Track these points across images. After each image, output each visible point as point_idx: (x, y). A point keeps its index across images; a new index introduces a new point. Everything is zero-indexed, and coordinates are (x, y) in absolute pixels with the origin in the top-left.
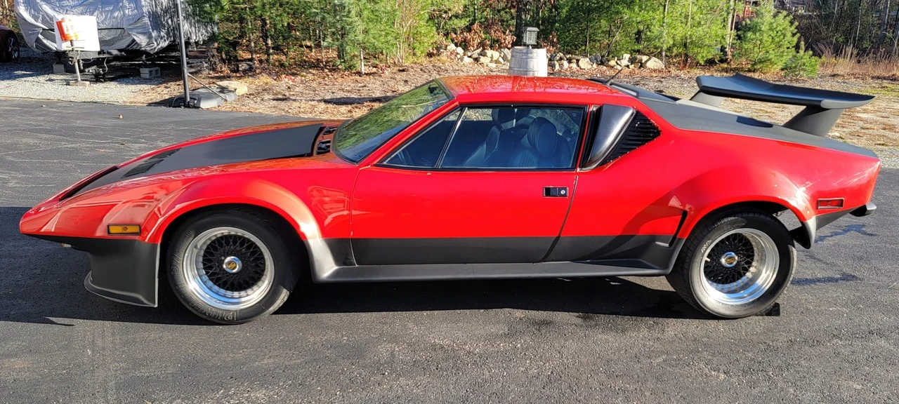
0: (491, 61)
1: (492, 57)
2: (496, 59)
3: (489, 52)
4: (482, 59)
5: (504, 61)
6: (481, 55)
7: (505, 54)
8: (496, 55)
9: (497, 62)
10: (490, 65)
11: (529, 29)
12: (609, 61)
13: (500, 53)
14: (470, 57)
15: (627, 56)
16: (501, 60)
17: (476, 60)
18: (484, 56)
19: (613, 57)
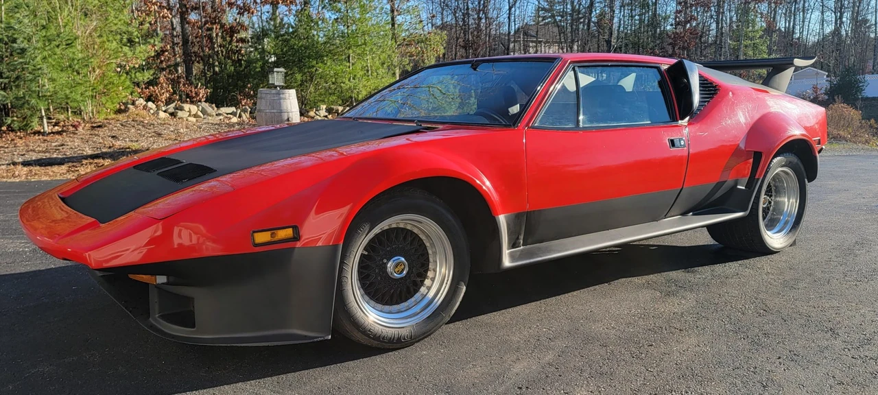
0: (190, 115)
1: (190, 111)
2: (194, 113)
3: (187, 106)
4: (180, 114)
5: (204, 115)
6: (177, 109)
7: (203, 108)
8: (194, 109)
9: (196, 116)
10: (190, 119)
11: (275, 69)
12: (308, 112)
13: (198, 107)
14: (165, 111)
15: (324, 107)
16: (200, 113)
17: (172, 114)
18: (181, 110)
19: (311, 108)
